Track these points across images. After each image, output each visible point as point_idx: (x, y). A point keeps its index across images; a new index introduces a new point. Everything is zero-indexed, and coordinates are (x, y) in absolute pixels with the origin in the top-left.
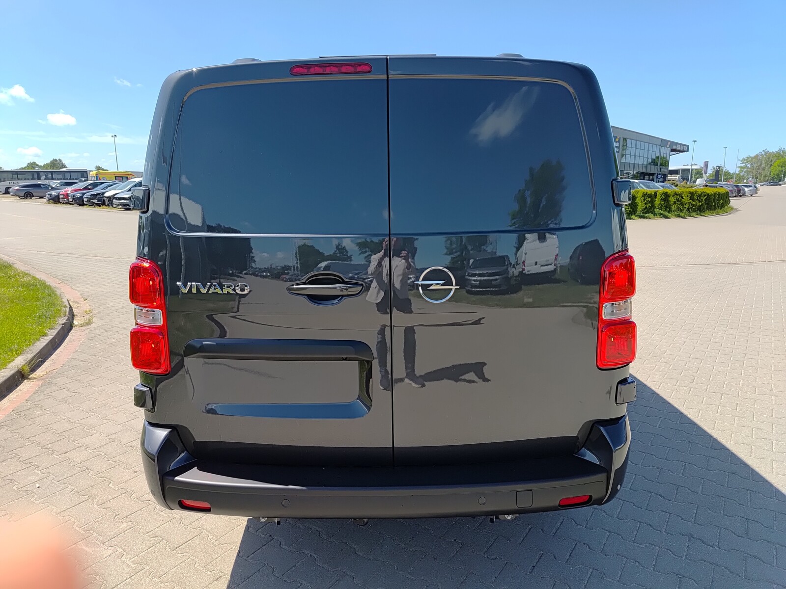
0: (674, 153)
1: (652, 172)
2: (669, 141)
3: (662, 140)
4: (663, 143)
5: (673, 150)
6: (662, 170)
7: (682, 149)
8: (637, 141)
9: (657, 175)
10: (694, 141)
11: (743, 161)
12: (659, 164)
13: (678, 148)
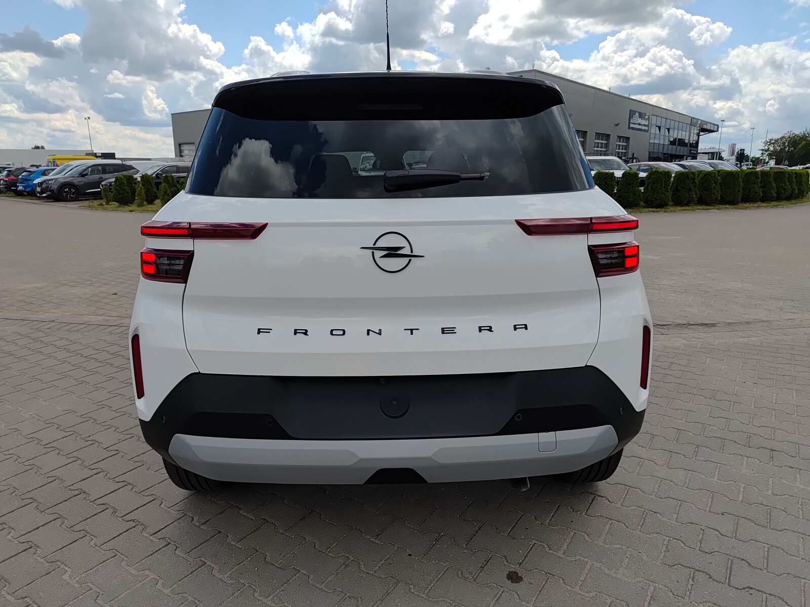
0: (703, 133)
1: (682, 154)
2: (700, 120)
3: (692, 118)
4: (693, 122)
5: (704, 130)
6: (692, 151)
7: (712, 129)
8: (666, 119)
9: (687, 157)
11: (766, 143)
12: (689, 146)
13: (709, 128)
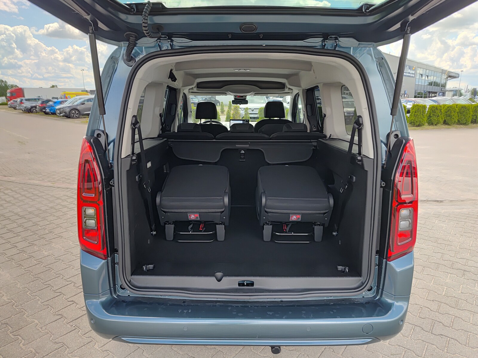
0: (450, 78)
1: (436, 91)
2: (447, 71)
3: (442, 70)
4: (443, 72)
6: (442, 90)
7: (455, 76)
8: (426, 70)
9: (439, 94)
10: (461, 71)
12: (440, 86)
13: (453, 75)
